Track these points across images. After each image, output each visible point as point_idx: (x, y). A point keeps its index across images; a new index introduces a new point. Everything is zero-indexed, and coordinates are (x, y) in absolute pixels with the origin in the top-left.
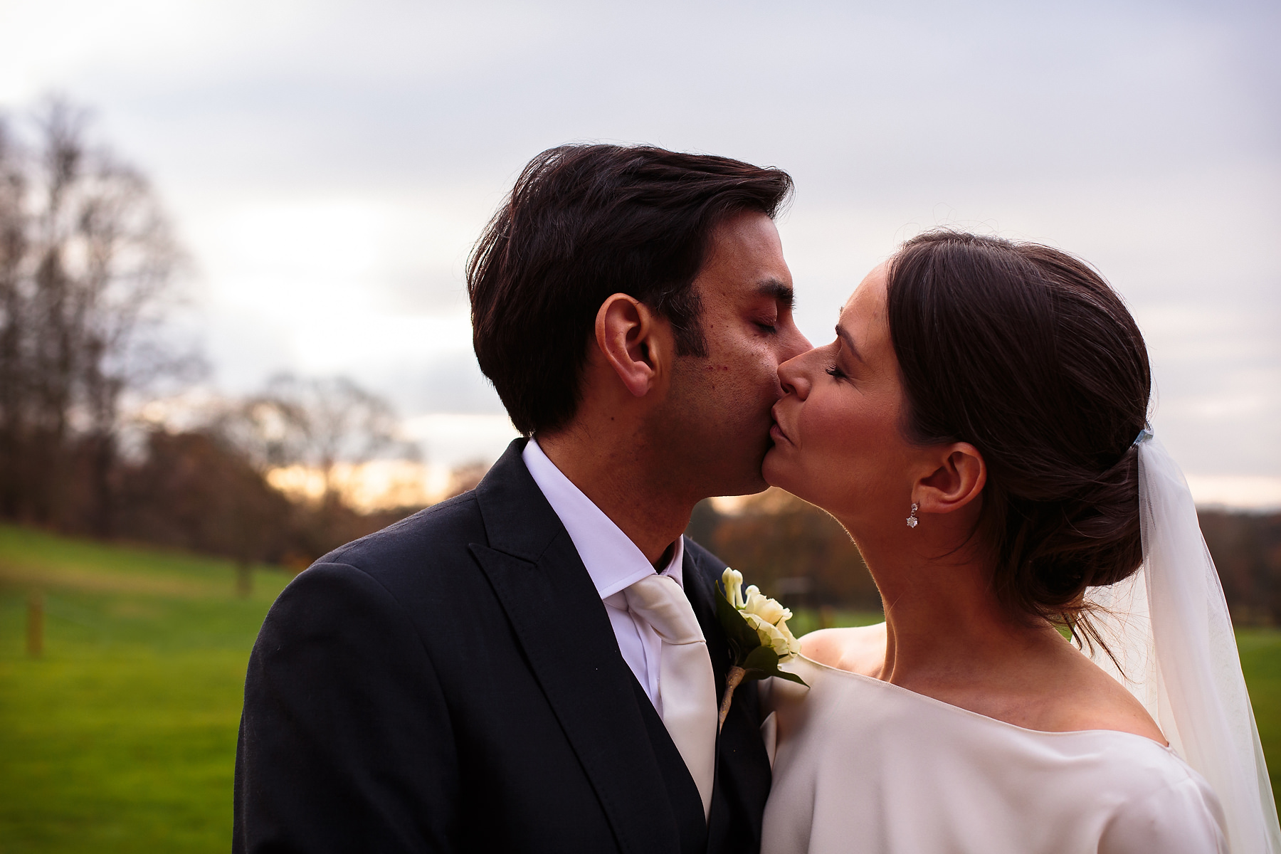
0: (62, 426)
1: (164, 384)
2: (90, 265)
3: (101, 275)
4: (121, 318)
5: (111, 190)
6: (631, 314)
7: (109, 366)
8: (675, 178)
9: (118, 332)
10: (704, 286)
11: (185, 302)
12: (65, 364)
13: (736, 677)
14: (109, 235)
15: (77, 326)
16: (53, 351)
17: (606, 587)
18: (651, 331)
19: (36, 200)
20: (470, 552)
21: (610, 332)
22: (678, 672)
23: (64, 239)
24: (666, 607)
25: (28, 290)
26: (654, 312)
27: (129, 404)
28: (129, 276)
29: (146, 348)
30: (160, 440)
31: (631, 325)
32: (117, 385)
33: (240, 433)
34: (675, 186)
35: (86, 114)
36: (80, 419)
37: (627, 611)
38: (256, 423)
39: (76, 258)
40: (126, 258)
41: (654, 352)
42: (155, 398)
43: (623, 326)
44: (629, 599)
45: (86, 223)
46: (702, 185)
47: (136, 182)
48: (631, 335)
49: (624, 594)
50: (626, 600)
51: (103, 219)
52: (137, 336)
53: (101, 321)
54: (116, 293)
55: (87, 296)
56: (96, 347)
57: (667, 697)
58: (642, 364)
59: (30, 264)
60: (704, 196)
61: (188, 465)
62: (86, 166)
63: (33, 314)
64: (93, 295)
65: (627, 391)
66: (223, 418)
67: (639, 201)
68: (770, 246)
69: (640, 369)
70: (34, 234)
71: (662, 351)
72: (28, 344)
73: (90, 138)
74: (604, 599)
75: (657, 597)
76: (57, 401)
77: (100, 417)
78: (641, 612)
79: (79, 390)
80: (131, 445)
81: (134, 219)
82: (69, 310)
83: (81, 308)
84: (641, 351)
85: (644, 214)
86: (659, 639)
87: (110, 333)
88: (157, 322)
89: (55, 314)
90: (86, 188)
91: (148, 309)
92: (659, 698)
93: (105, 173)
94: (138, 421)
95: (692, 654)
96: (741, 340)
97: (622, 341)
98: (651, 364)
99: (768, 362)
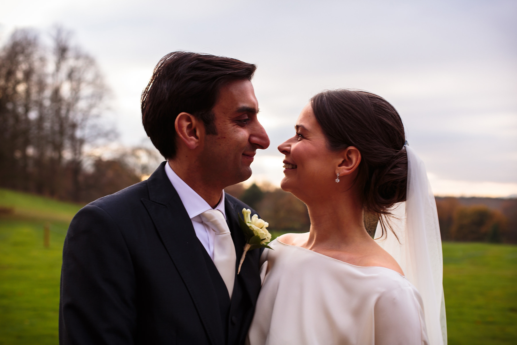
0: (60, 157)
1: (101, 141)
2: (72, 94)
3: (76, 98)
4: (84, 115)
5: (80, 63)
6: (189, 119)
7: (79, 134)
9: (83, 120)
10: (217, 111)
11: (109, 108)
12: (62, 132)
13: (247, 248)
14: (79, 81)
15: (67, 118)
16: (57, 128)
17: (192, 214)
18: (196, 125)
19: (50, 67)
20: (142, 202)
21: (180, 126)
22: (221, 244)
23: (61, 83)
24: (215, 221)
25: (47, 103)
26: (197, 118)
27: (87, 149)
28: (87, 98)
29: (94, 127)
30: (99, 164)
31: (189, 123)
32: (82, 142)
33: (131, 161)
35: (70, 33)
36: (67, 155)
37: (202, 223)
38: (138, 157)
39: (66, 90)
40: (86, 91)
41: (198, 133)
42: (97, 147)
43: (185, 124)
44: (202, 219)
45: (70, 76)
46: (215, 74)
47: (90, 61)
48: (189, 127)
49: (200, 216)
50: (201, 218)
51: (76, 75)
52: (90, 122)
53: (76, 116)
54: (82, 105)
55: (70, 106)
56: (74, 126)
57: (216, 253)
58: (193, 137)
59: (48, 93)
61: (110, 174)
62: (70, 54)
63: (49, 113)
64: (73, 105)
66: (124, 155)
67: (193, 79)
69: (192, 140)
70: (49, 81)
71: (200, 132)
72: (47, 125)
73: (72, 43)
74: (192, 218)
75: (212, 217)
76: (58, 147)
77: (75, 154)
78: (207, 223)
79: (67, 143)
80: (88, 166)
81: (89, 76)
82: (63, 112)
83: (68, 111)
85: (194, 83)
86: (214, 233)
87: (79, 121)
88: (98, 116)
89: (58, 112)
90: (70, 62)
91: (94, 111)
92: (213, 254)
93: (78, 57)
94: (90, 156)
95: (225, 238)
96: (230, 126)
97: (185, 130)
98: (197, 137)
99: (243, 134)
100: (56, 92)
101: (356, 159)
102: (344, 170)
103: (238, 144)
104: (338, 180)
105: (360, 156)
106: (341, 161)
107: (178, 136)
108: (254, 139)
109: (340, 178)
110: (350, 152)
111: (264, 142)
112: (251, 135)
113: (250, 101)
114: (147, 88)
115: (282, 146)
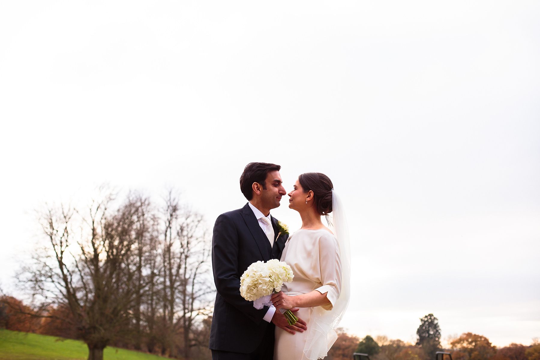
6: (257, 185)
8: (263, 167)
10: (267, 181)
13: (280, 233)
18: (260, 187)
20: (240, 213)
21: (254, 187)
22: (268, 229)
24: (266, 221)
26: (260, 184)
34: (262, 168)
37: (262, 221)
41: (260, 189)
43: (256, 186)
46: (266, 168)
48: (257, 187)
49: (261, 219)
56: (184, 283)
59: (160, 250)
60: (265, 169)
65: (257, 194)
67: (258, 170)
68: (276, 175)
69: (258, 192)
71: (261, 189)
74: (258, 219)
75: (265, 219)
78: (264, 222)
84: (259, 189)
85: (258, 172)
86: (266, 225)
95: (270, 226)
96: (271, 187)
97: (256, 188)
98: (260, 191)
99: (276, 189)
100: (168, 249)
101: (312, 194)
102: (308, 199)
103: (275, 193)
104: (307, 203)
105: (313, 193)
106: (308, 196)
107: (253, 190)
108: (281, 192)
109: (307, 202)
110: (310, 193)
111: (284, 192)
112: (279, 191)
113: (278, 178)
114: (242, 176)
115: (290, 193)
